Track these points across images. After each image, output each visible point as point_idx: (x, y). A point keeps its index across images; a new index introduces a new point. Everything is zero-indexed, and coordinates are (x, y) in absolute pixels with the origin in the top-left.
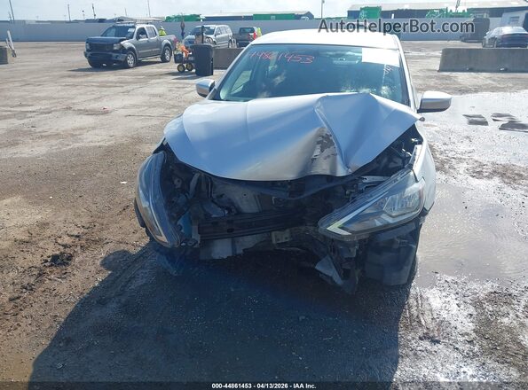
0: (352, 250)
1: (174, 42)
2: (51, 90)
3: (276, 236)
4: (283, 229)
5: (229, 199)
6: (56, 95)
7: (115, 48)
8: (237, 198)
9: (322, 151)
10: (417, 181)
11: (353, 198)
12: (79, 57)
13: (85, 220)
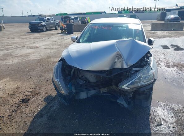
0: (130, 94)
1: (59, 23)
2: (17, 40)
3: (102, 90)
4: (104, 88)
5: (86, 77)
6: (20, 42)
7: (39, 25)
8: (88, 77)
9: (118, 60)
10: (152, 69)
11: (130, 76)
12: (27, 28)
13: (33, 86)
